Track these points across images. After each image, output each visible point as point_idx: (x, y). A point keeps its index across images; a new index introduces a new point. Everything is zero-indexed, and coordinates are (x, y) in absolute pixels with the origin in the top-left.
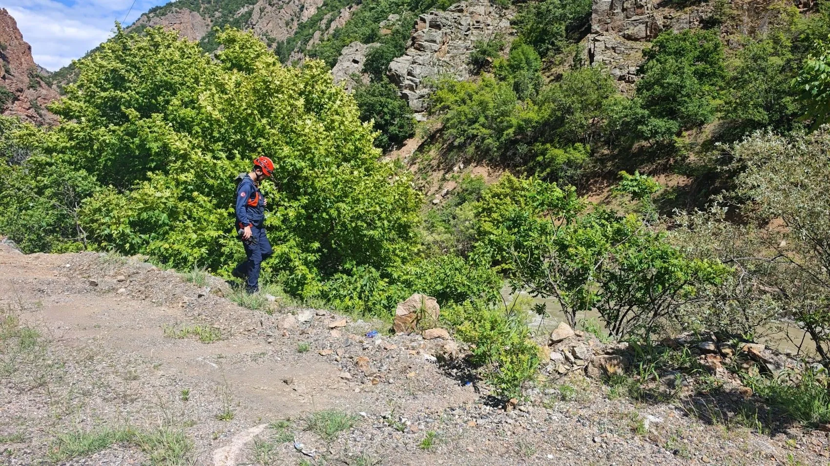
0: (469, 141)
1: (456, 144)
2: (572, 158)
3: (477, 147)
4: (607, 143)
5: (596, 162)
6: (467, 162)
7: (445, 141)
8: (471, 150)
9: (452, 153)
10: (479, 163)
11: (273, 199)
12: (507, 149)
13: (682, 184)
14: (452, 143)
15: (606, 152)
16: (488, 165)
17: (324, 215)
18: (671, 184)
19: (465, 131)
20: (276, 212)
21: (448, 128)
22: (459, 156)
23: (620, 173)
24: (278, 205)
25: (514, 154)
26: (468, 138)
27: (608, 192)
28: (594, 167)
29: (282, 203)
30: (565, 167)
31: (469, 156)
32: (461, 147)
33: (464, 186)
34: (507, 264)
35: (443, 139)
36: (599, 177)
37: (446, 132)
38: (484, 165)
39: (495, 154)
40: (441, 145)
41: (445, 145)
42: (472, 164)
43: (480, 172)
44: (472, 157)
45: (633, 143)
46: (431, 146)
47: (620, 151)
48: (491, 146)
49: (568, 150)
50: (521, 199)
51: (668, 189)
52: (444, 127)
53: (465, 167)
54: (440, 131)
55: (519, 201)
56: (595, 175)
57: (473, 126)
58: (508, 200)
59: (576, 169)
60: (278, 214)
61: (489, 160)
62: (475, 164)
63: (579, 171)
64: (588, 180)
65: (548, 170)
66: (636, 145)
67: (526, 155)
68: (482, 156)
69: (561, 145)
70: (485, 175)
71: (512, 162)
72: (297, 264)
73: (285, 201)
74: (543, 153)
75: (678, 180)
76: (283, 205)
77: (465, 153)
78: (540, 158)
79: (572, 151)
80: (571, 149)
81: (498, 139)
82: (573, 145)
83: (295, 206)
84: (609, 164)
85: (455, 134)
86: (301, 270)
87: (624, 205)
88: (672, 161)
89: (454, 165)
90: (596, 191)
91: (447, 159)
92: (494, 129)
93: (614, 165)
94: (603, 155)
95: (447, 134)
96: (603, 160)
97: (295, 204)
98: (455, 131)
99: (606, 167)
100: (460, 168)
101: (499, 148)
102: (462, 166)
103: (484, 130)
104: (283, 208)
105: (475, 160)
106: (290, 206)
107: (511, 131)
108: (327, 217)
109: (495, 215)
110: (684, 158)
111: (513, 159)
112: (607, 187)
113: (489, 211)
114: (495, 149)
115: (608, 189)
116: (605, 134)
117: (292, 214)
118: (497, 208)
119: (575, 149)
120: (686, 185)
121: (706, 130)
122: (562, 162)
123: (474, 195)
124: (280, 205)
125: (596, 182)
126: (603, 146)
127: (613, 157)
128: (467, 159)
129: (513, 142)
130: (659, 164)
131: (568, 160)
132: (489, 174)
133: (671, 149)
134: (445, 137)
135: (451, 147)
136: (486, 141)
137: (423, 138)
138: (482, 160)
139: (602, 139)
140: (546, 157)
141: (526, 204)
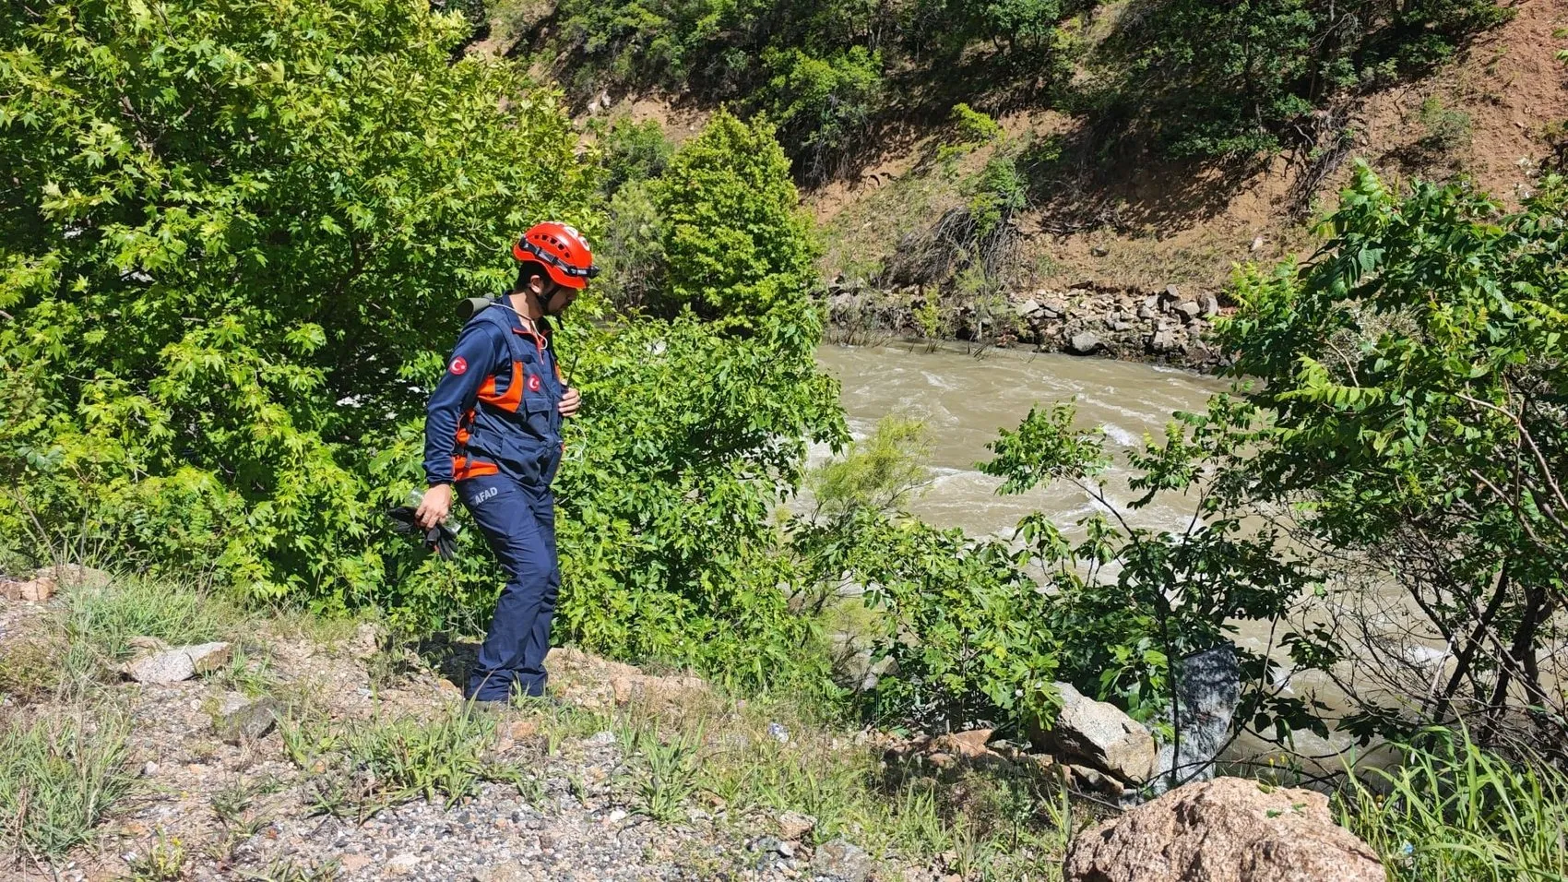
0: (617, 44)
1: (589, 48)
2: (848, 80)
3: (637, 58)
4: (910, 46)
5: (891, 89)
6: (617, 92)
7: (561, 45)
8: (622, 64)
9: (581, 72)
10: (643, 92)
11: (140, 184)
12: (703, 63)
13: (1063, 131)
14: (580, 48)
15: (909, 66)
16: (663, 97)
17: (327, 223)
18: (1041, 131)
19: (607, 20)
20: (157, 226)
21: (568, 15)
22: (597, 78)
23: (955, 107)
24: (162, 205)
25: (720, 72)
26: (615, 37)
27: (921, 149)
28: (889, 98)
29: (176, 195)
30: (834, 100)
31: (620, 75)
32: (601, 57)
33: (617, 144)
34: (735, 315)
35: (557, 39)
36: (899, 120)
37: (565, 24)
38: (656, 97)
39: (679, 72)
40: (554, 53)
41: (565, 54)
42: (630, 95)
43: (649, 112)
44: (628, 79)
45: (962, 45)
46: (533, 54)
47: (936, 63)
48: (666, 55)
49: (838, 61)
50: (757, 171)
51: (1037, 141)
52: (558, 11)
53: (613, 103)
54: (551, 22)
55: (752, 174)
56: (889, 115)
57: (624, 9)
58: (729, 174)
59: (855, 104)
60: (165, 232)
61: (666, 87)
62: (636, 96)
63: (862, 108)
64: (879, 126)
65: (799, 104)
66: (968, 50)
67: (743, 74)
68: (648, 76)
69: (819, 50)
70: (662, 120)
71: (717, 90)
72: (253, 401)
73: (183, 188)
74: (785, 69)
75: (1053, 122)
76: (179, 204)
77: (612, 70)
78: (779, 81)
79: (846, 65)
80: (844, 58)
81: (682, 39)
82: (847, 51)
83: (221, 201)
84: (917, 91)
85: (585, 27)
86: (271, 420)
87: (953, 177)
88: (1041, 83)
89: (588, 97)
90: (895, 150)
91: (572, 84)
92: (670, 17)
93: (927, 94)
94: (904, 73)
95: (567, 28)
96: (902, 83)
97: (224, 197)
98: (585, 19)
99: (912, 97)
100: (602, 104)
101: (685, 60)
102: (607, 101)
103: (648, 17)
104: (182, 211)
105: (635, 87)
106: (207, 203)
107: (713, 19)
108: (337, 229)
109: (703, 208)
110: (1068, 75)
111: (716, 84)
112: (917, 139)
113: (689, 198)
114: (677, 62)
115: (920, 143)
116: (905, 27)
117: (211, 229)
118: (706, 190)
119: (851, 60)
120: (1071, 133)
121: (1101, 18)
122: (827, 89)
123: (642, 166)
124: (171, 203)
125: (895, 131)
126: (902, 53)
127: (924, 77)
128: (616, 85)
129: (714, 47)
130: (1017, 89)
131: (839, 82)
132: (670, 120)
133: (1040, 57)
134: (564, 35)
135: (579, 58)
136: (656, 43)
137: (511, 36)
138: (650, 87)
139: (899, 39)
140: (792, 76)
141: (765, 181)
